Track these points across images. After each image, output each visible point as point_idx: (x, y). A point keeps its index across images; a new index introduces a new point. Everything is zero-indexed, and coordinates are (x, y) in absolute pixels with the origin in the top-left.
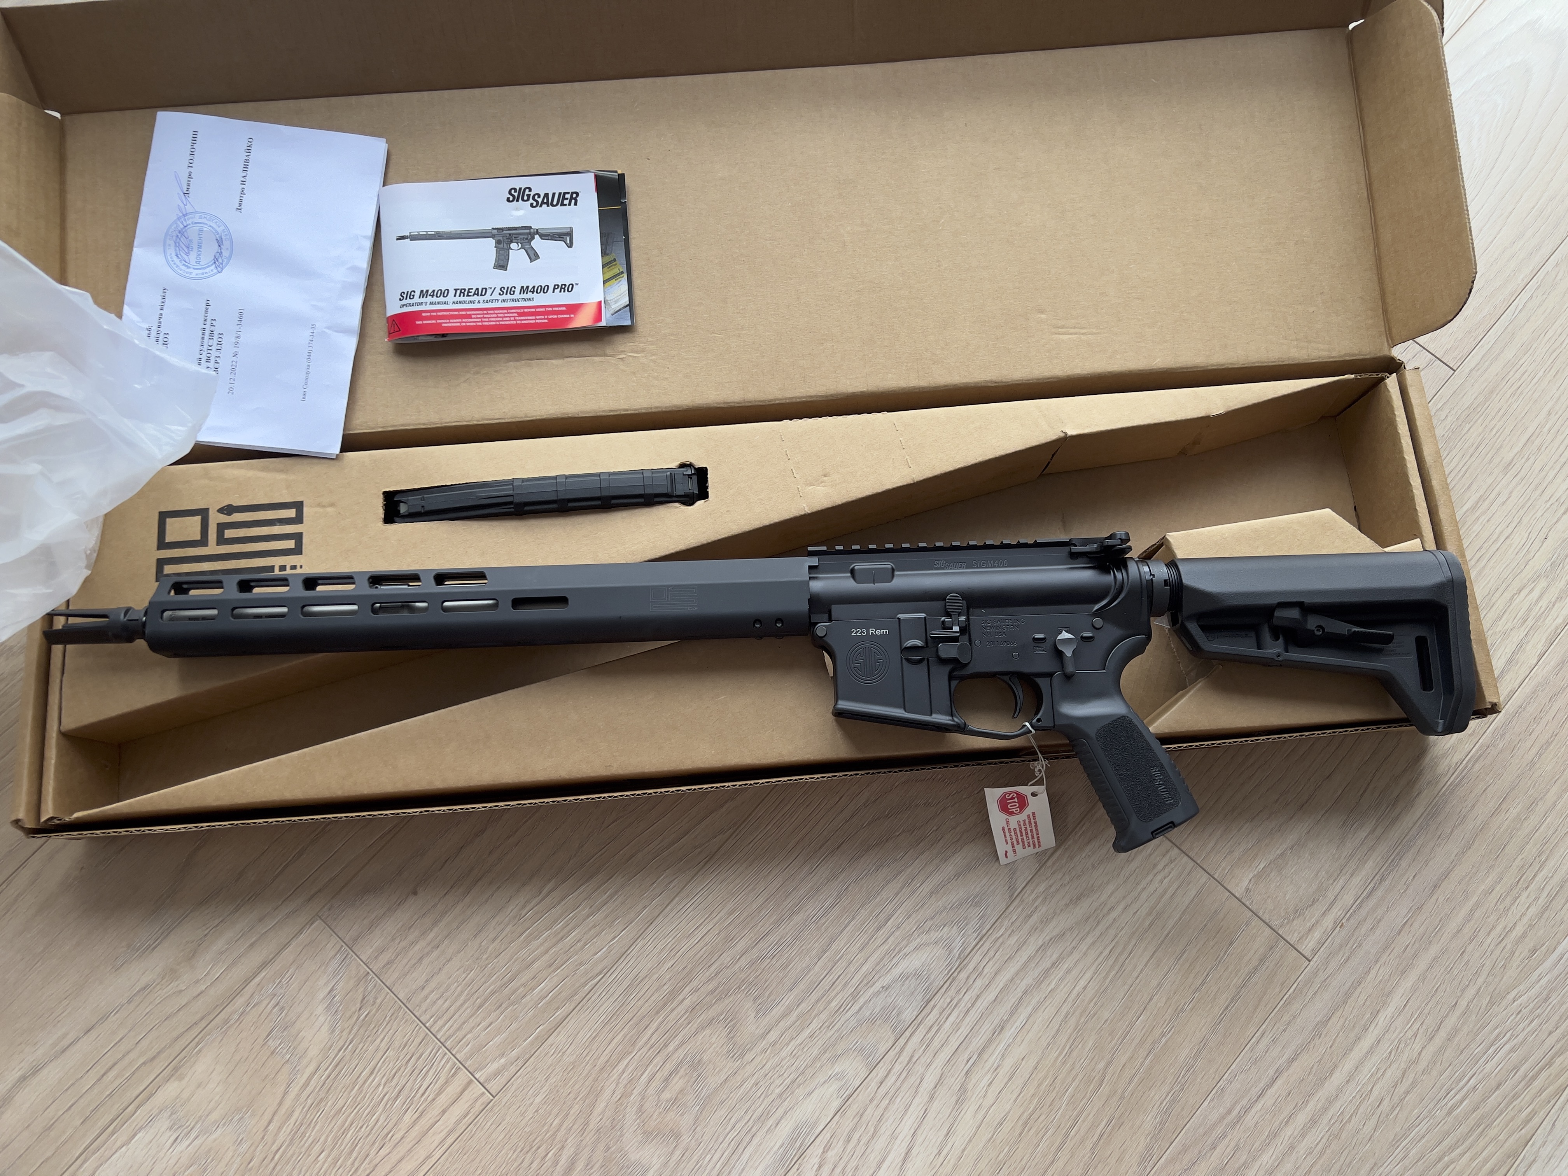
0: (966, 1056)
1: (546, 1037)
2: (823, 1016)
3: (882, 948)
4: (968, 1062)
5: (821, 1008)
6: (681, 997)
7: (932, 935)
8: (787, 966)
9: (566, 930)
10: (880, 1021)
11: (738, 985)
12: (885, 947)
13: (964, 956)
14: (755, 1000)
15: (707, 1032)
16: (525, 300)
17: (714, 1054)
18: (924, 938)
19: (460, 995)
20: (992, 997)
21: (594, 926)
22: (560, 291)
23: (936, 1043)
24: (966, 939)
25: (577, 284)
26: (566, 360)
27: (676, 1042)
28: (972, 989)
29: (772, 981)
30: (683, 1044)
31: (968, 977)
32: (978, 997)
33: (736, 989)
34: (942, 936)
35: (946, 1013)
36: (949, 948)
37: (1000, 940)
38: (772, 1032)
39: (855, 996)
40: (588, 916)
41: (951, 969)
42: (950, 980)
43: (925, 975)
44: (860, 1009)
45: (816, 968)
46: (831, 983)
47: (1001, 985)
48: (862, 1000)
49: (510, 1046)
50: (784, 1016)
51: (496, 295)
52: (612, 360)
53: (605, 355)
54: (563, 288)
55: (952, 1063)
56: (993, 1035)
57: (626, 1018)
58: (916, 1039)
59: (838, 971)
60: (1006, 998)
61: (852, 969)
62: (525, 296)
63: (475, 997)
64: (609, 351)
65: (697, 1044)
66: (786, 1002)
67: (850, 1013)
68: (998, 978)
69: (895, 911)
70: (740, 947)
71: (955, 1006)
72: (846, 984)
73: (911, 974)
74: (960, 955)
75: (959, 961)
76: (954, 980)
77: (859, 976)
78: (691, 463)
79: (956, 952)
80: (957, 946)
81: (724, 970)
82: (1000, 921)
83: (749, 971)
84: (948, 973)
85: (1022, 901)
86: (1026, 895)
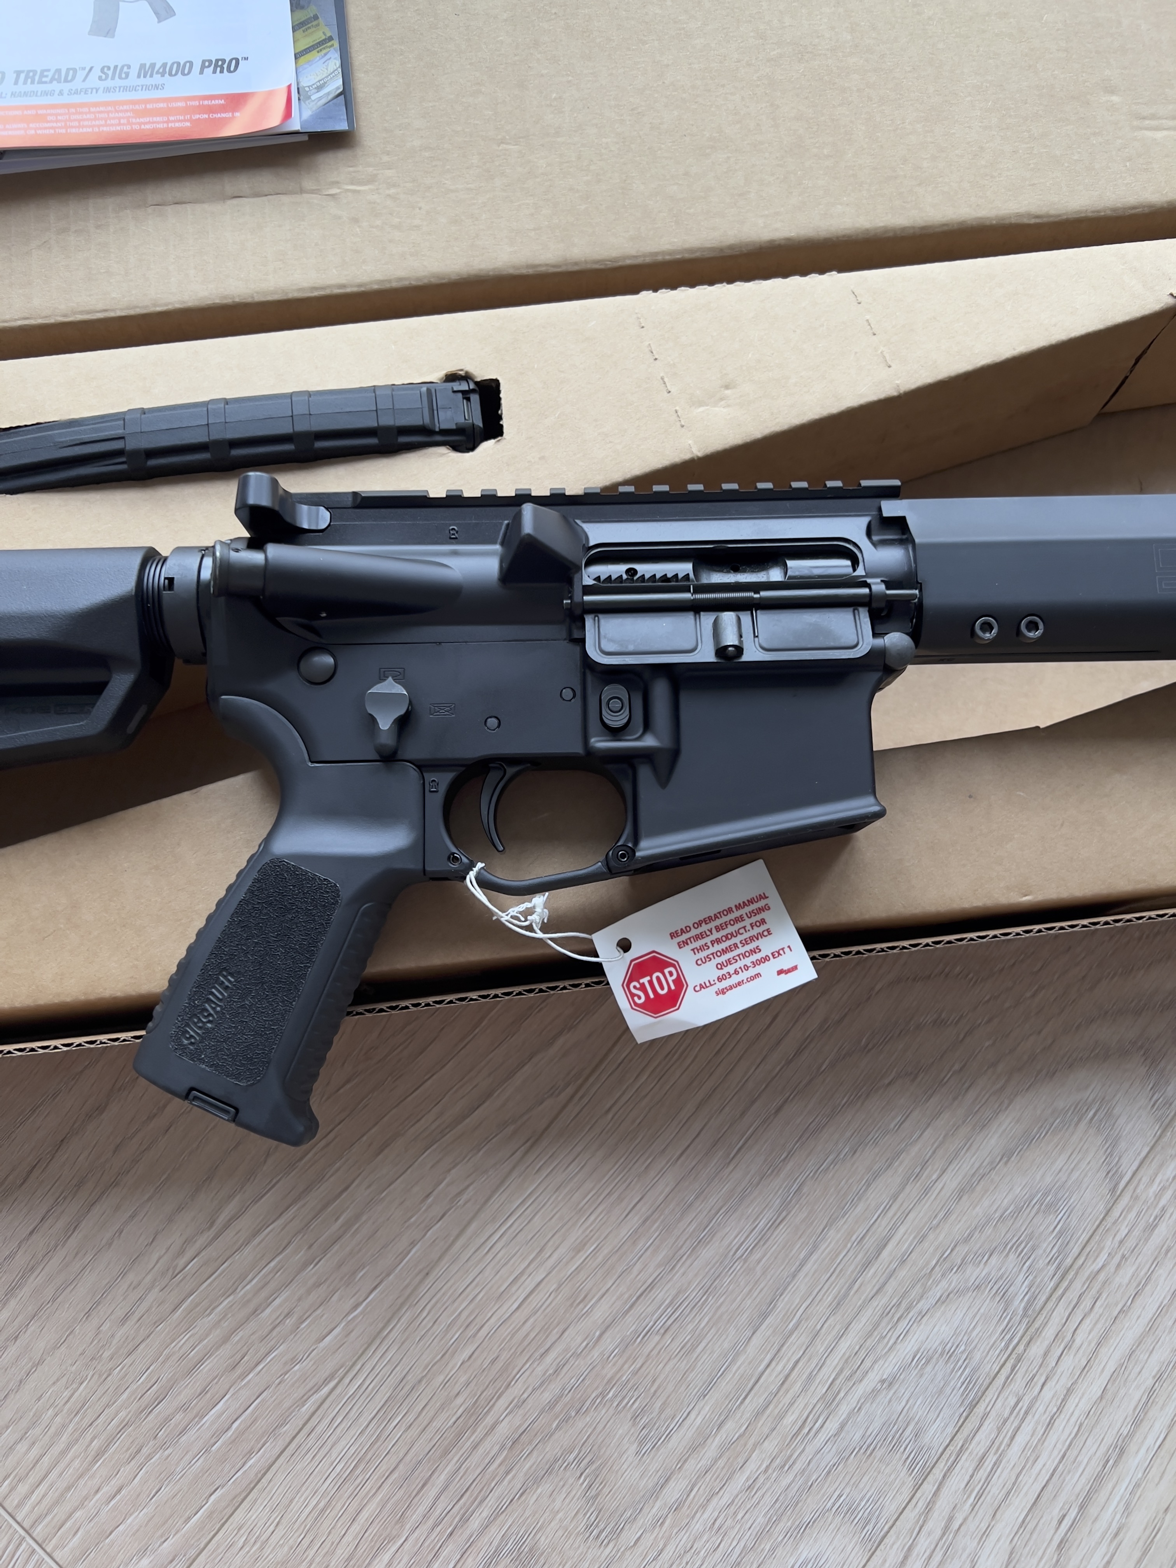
0: (1056, 1513)
1: (229, 1511)
2: (770, 1446)
3: (874, 1303)
4: (1060, 1522)
5: (766, 1431)
6: (489, 1420)
7: (968, 1272)
8: (694, 1348)
9: (264, 1294)
10: (883, 1450)
11: (600, 1390)
12: (881, 1301)
13: (1034, 1310)
14: (635, 1418)
15: (545, 1488)
16: (148, 88)
17: (560, 1533)
18: (954, 1280)
19: (59, 1433)
20: (1095, 1390)
21: (317, 1285)
22: (214, 72)
23: (995, 1490)
24: (1035, 1277)
25: (246, 59)
26: (229, 202)
27: (485, 1512)
28: (1056, 1378)
29: (666, 1378)
30: (498, 1516)
31: (1046, 1354)
32: (1069, 1392)
33: (597, 1397)
34: (989, 1274)
35: (1010, 1427)
36: (1004, 1297)
37: (1102, 1277)
38: (672, 1484)
39: (830, 1401)
40: (305, 1265)
41: (1011, 1340)
42: (1011, 1362)
43: (962, 1352)
44: (842, 1426)
45: (751, 1350)
46: (782, 1377)
47: (1111, 1367)
48: (844, 1410)
49: (160, 1532)
50: (695, 1448)
51: (93, 80)
52: (315, 199)
53: (302, 191)
54: (220, 66)
55: (1031, 1526)
56: (1104, 1467)
57: (384, 1467)
58: (956, 1481)
59: (791, 1352)
60: (1122, 1392)
61: (820, 1347)
62: (148, 81)
63: (89, 1436)
64: (308, 182)
65: (527, 1514)
66: (696, 1420)
67: (822, 1437)
68: (1104, 1351)
69: (894, 1228)
70: (601, 1312)
71: (1026, 1413)
72: (811, 1378)
73: (935, 1351)
74: (1026, 1310)
75: (1025, 1321)
76: (1019, 1359)
77: (834, 1361)
78: (467, 372)
79: (1018, 1305)
80: (1019, 1290)
81: (572, 1361)
82: (1097, 1237)
83: (621, 1362)
84: (1007, 1347)
85: (1135, 1198)
86: (1141, 1187)
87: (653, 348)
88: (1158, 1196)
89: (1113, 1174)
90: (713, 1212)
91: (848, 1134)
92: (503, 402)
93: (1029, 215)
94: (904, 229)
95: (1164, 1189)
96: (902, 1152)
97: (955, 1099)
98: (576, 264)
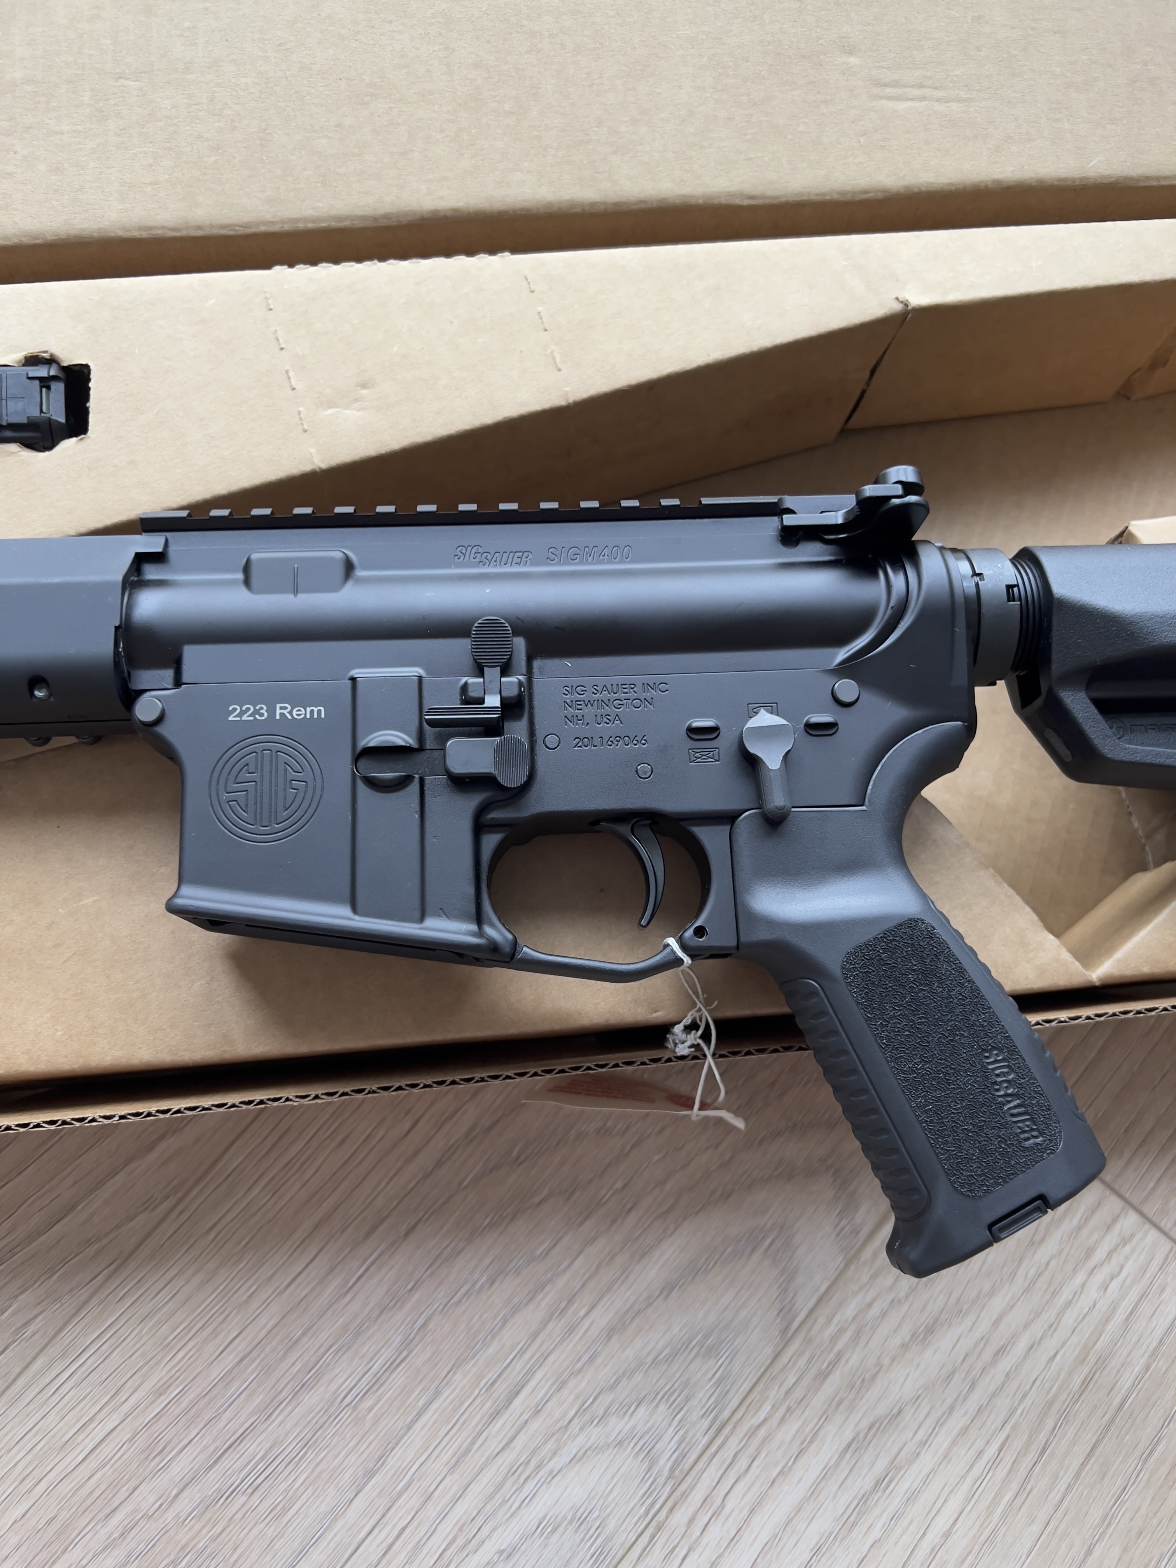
3: (499, 1460)
7: (611, 1425)
8: (285, 1510)
11: (172, 1557)
13: (681, 1471)
18: (595, 1434)
24: (686, 1432)
28: (700, 1549)
29: (249, 1546)
31: (691, 1521)
34: (633, 1428)
37: (762, 1433)
41: (652, 1504)
42: (650, 1530)
43: (595, 1519)
45: (352, 1513)
46: (384, 1546)
47: (764, 1537)
59: (398, 1517)
61: (432, 1511)
68: (757, 1521)
69: (529, 1374)
70: (179, 1468)
73: (565, 1517)
74: (672, 1470)
75: (671, 1483)
76: (659, 1528)
77: (447, 1528)
78: (52, 355)
79: (664, 1464)
80: (667, 1448)
81: (141, 1524)
82: (761, 1386)
83: (197, 1527)
84: (647, 1513)
85: (808, 1341)
86: (816, 1328)
87: (280, 335)
88: (834, 1339)
89: (786, 1312)
90: (322, 1350)
91: (487, 1261)
92: (92, 392)
93: (742, 195)
94: (594, 204)
95: (841, 1331)
96: (548, 1282)
97: (614, 1222)
98: (200, 228)
